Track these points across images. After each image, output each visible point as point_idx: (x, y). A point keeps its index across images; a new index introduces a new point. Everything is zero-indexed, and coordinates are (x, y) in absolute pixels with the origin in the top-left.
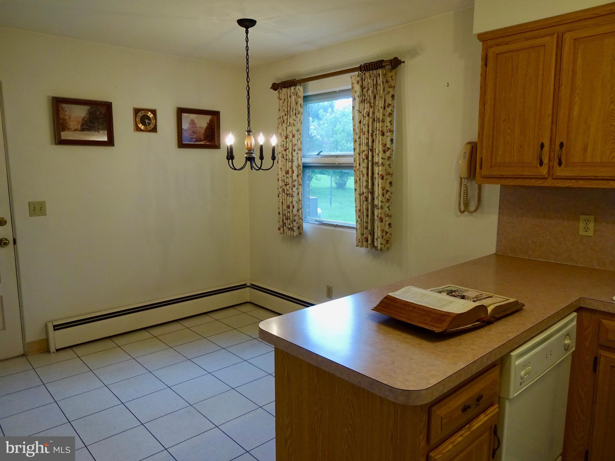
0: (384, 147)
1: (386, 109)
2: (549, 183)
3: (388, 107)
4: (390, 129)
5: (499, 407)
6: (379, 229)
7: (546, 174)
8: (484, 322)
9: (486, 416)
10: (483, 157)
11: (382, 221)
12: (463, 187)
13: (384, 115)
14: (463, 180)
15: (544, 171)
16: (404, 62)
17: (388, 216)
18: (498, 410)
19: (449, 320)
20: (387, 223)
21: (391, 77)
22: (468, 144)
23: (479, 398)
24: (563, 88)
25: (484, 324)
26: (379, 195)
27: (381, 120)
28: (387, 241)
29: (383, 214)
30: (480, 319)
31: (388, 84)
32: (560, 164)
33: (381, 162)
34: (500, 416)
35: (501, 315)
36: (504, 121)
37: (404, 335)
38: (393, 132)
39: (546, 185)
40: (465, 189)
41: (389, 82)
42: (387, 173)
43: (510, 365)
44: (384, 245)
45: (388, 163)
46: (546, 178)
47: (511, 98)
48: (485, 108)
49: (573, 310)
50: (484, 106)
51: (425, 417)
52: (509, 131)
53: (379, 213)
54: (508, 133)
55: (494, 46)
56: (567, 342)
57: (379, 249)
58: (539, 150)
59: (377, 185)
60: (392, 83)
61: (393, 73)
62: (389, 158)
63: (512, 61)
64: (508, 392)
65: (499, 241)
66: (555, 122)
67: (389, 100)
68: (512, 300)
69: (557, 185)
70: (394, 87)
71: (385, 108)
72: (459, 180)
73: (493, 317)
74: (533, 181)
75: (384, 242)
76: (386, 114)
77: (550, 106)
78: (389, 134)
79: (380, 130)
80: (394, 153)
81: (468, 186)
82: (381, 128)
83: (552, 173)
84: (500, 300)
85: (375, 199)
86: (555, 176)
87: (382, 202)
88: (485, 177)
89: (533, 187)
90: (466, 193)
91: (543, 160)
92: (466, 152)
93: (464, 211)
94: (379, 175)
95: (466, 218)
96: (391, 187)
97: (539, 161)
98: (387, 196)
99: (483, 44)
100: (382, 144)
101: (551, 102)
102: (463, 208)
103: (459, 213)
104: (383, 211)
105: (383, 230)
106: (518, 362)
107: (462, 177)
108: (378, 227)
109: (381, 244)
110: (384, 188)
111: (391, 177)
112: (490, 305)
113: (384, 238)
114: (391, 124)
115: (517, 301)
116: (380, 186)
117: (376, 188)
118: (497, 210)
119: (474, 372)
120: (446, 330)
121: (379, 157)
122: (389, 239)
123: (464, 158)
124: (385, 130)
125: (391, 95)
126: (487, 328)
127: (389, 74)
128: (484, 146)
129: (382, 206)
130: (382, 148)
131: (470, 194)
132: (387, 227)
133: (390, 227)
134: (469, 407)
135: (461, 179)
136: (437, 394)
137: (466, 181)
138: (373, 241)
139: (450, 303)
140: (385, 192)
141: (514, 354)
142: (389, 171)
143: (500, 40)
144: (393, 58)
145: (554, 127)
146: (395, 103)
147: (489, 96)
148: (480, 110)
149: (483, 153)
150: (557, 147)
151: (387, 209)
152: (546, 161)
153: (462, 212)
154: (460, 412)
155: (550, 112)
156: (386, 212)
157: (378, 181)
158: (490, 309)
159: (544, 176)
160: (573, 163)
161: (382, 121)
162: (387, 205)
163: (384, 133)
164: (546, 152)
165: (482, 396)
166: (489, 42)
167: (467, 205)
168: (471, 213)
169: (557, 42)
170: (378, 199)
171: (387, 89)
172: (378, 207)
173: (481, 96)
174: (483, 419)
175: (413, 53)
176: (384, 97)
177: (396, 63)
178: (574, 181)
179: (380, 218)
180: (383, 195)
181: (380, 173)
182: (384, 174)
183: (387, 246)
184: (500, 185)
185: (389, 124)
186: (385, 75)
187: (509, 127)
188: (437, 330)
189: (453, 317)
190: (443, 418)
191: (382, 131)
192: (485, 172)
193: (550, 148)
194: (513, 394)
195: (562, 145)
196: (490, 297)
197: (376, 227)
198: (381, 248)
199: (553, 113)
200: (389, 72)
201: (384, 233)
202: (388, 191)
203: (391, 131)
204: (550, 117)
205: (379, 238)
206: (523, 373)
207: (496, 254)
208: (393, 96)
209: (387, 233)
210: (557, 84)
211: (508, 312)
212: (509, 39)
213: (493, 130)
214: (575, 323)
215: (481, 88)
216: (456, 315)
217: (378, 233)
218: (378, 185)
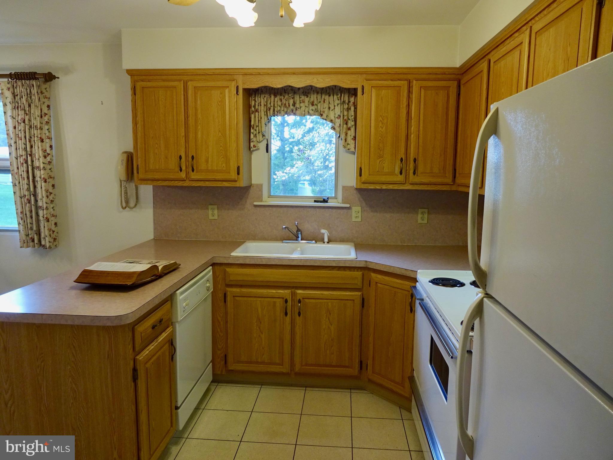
0: (45, 153)
1: (43, 118)
2: (187, 184)
3: (45, 116)
4: (49, 136)
5: (173, 327)
6: (46, 228)
7: (185, 177)
8: (157, 276)
9: (166, 333)
10: (139, 164)
11: (48, 221)
12: (123, 188)
13: (41, 123)
14: (122, 182)
15: (183, 175)
16: (58, 78)
17: (53, 216)
18: (172, 329)
19: (136, 276)
20: (53, 223)
21: (46, 89)
22: (124, 153)
23: (161, 321)
24: (190, 118)
25: (158, 277)
26: (43, 197)
27: (39, 127)
28: (55, 239)
29: (48, 214)
30: (155, 274)
31: (43, 95)
32: (193, 170)
33: (43, 167)
34: (173, 333)
35: (167, 271)
36: (152, 138)
37: (104, 293)
38: (52, 139)
39: (186, 185)
40: (125, 189)
41: (44, 93)
42: (49, 177)
43: (176, 299)
44: (52, 243)
45: (49, 167)
46: (185, 180)
47: (156, 122)
48: (137, 127)
49: (209, 265)
50: (136, 126)
51: (131, 334)
52: (156, 146)
53: (45, 213)
54: (156, 147)
55: (140, 81)
56: (208, 285)
57: (47, 247)
58: (179, 161)
59: (39, 188)
60: (46, 94)
61: (47, 85)
62: (50, 163)
63: (154, 94)
64: (177, 317)
65: (155, 229)
66: (187, 141)
67: (45, 110)
68: (172, 262)
69: (193, 185)
70: (49, 98)
71: (41, 117)
72: (119, 182)
73: (162, 273)
74: (176, 182)
75: (52, 240)
76: (43, 123)
77: (183, 130)
78: (48, 140)
79: (39, 137)
80: (54, 158)
81: (127, 187)
82: (39, 135)
83: (188, 177)
84: (165, 263)
85: (39, 201)
86: (191, 179)
87: (46, 203)
88: (141, 180)
89: (177, 187)
90: (126, 193)
91: (182, 167)
92: (123, 160)
93: (126, 208)
94: (41, 178)
95: (127, 213)
96: (54, 189)
97: (179, 168)
98: (51, 198)
99: (131, 78)
100: (42, 150)
101: (184, 127)
102: (124, 205)
103: (121, 209)
104: (49, 211)
105: (51, 229)
106: (181, 297)
107: (122, 179)
108: (44, 227)
109: (50, 242)
110: (48, 190)
111: (53, 180)
112: (160, 266)
113: (51, 237)
114: (49, 132)
115: (176, 262)
116: (43, 189)
117: (39, 190)
118: (152, 205)
119: (157, 303)
120: (134, 283)
121: (40, 162)
122: (56, 237)
123: (122, 164)
124: (43, 137)
125: (47, 105)
126: (159, 280)
127: (44, 86)
128: (139, 155)
129: (47, 207)
130: (42, 154)
131: (129, 194)
132: (53, 226)
133: (56, 226)
134: (156, 326)
135: (121, 181)
136: (138, 316)
137: (125, 183)
138: (40, 241)
139: (133, 267)
140: (49, 194)
141: (178, 292)
142: (50, 175)
143: (144, 77)
144: (47, 72)
145: (187, 145)
146: (52, 112)
147: (139, 118)
148: (133, 128)
149: (138, 161)
150: (190, 159)
151: (52, 210)
152: (184, 168)
153: (124, 208)
154: (151, 329)
155: (183, 134)
156: (51, 212)
157: (40, 184)
158: (160, 268)
159: (183, 178)
160: (201, 170)
161: (40, 129)
162: (52, 206)
163: (43, 140)
164: (184, 162)
165: (162, 319)
166: (136, 78)
167: (127, 202)
168: (131, 208)
169: (184, 87)
170: (42, 201)
171: (42, 100)
172: (43, 208)
173: (133, 117)
174: (164, 335)
175: (67, 70)
176: (40, 107)
177: (49, 77)
178: (203, 182)
179: (46, 218)
180: (47, 197)
181: (42, 177)
182: (46, 178)
183: (55, 244)
184: (152, 186)
185: (47, 132)
186: (39, 87)
187: (156, 143)
188: (129, 283)
189: (138, 274)
190: (142, 333)
191: (41, 138)
192: (141, 176)
193: (186, 159)
194: (180, 318)
195: (193, 157)
196: (158, 262)
197: (42, 227)
198: (50, 246)
199: (185, 134)
200: (43, 84)
201: (51, 232)
202: (51, 193)
203: (50, 138)
204: (184, 138)
205: (47, 236)
206: (184, 304)
207: (154, 239)
208: (48, 106)
209: (54, 231)
210: (186, 115)
211: (171, 269)
212: (151, 78)
213: (145, 144)
214: (211, 273)
215: (132, 111)
216: (140, 272)
217: (45, 232)
218: (42, 188)
